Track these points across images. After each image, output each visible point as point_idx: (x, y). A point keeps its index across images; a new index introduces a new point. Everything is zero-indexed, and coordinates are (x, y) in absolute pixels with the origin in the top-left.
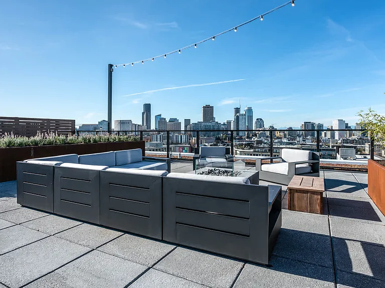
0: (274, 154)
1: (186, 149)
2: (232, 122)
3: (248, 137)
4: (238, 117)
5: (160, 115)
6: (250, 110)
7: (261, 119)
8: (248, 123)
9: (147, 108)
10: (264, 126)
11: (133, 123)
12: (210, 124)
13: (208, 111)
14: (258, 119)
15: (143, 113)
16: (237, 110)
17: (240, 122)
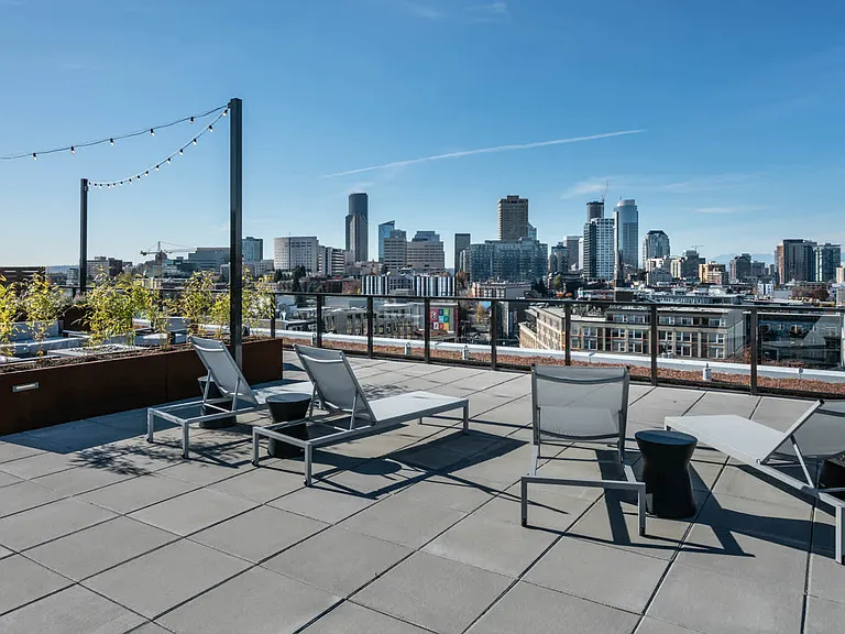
0: (659, 328)
1: (446, 313)
2: (582, 240)
3: (621, 283)
4: (593, 228)
5: (391, 224)
6: (629, 209)
7: (661, 233)
8: (625, 244)
9: (359, 204)
10: (669, 252)
11: (320, 244)
12: (518, 246)
13: (514, 212)
14: (652, 233)
15: (348, 219)
16: (596, 209)
17: (599, 242)
